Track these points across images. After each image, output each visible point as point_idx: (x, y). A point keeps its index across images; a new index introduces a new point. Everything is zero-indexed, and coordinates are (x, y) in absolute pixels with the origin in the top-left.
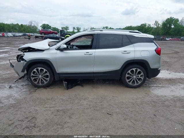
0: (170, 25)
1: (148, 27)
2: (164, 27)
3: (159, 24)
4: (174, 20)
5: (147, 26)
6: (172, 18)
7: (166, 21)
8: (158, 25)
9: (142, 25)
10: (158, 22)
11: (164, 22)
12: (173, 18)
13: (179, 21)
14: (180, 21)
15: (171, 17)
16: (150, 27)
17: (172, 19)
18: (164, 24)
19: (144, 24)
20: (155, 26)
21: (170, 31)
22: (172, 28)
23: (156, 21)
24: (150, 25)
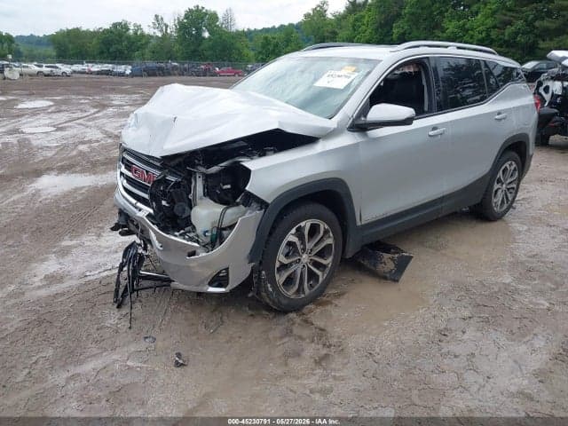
0: (199, 31)
1: (136, 33)
2: (183, 34)
3: (167, 26)
4: (206, 14)
5: (131, 32)
6: (200, 8)
7: (186, 17)
8: (166, 30)
9: (115, 25)
10: (162, 19)
11: (178, 19)
12: (203, 8)
13: (217, 18)
14: (221, 20)
15: (198, 6)
16: (143, 35)
17: (201, 11)
18: (183, 27)
19: (120, 23)
20: (156, 31)
21: (202, 47)
22: (204, 38)
23: (156, 16)
24: (139, 27)
